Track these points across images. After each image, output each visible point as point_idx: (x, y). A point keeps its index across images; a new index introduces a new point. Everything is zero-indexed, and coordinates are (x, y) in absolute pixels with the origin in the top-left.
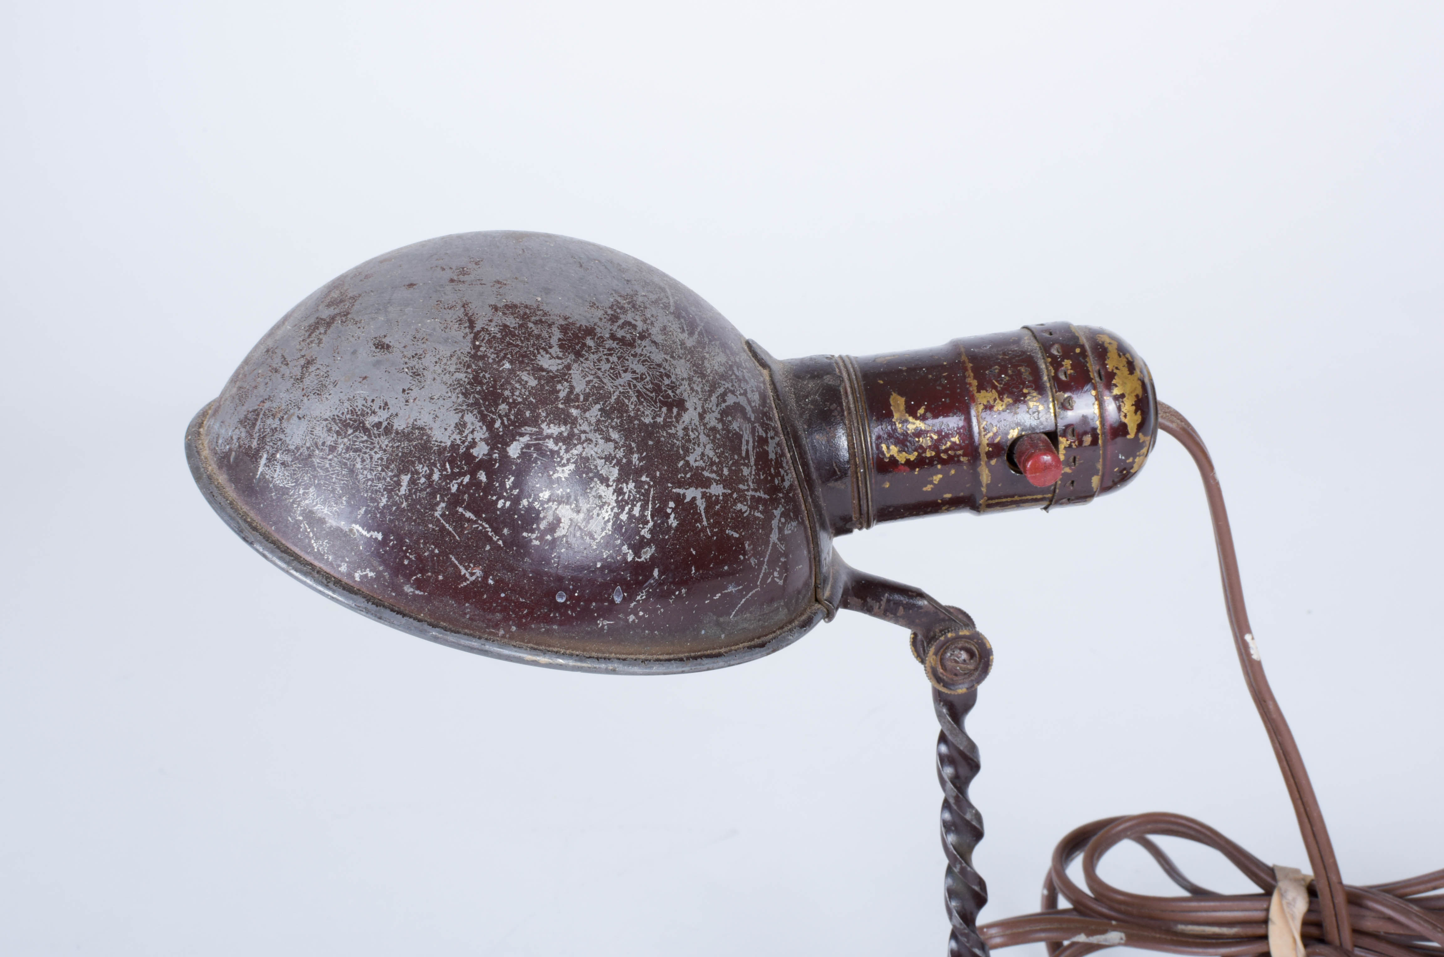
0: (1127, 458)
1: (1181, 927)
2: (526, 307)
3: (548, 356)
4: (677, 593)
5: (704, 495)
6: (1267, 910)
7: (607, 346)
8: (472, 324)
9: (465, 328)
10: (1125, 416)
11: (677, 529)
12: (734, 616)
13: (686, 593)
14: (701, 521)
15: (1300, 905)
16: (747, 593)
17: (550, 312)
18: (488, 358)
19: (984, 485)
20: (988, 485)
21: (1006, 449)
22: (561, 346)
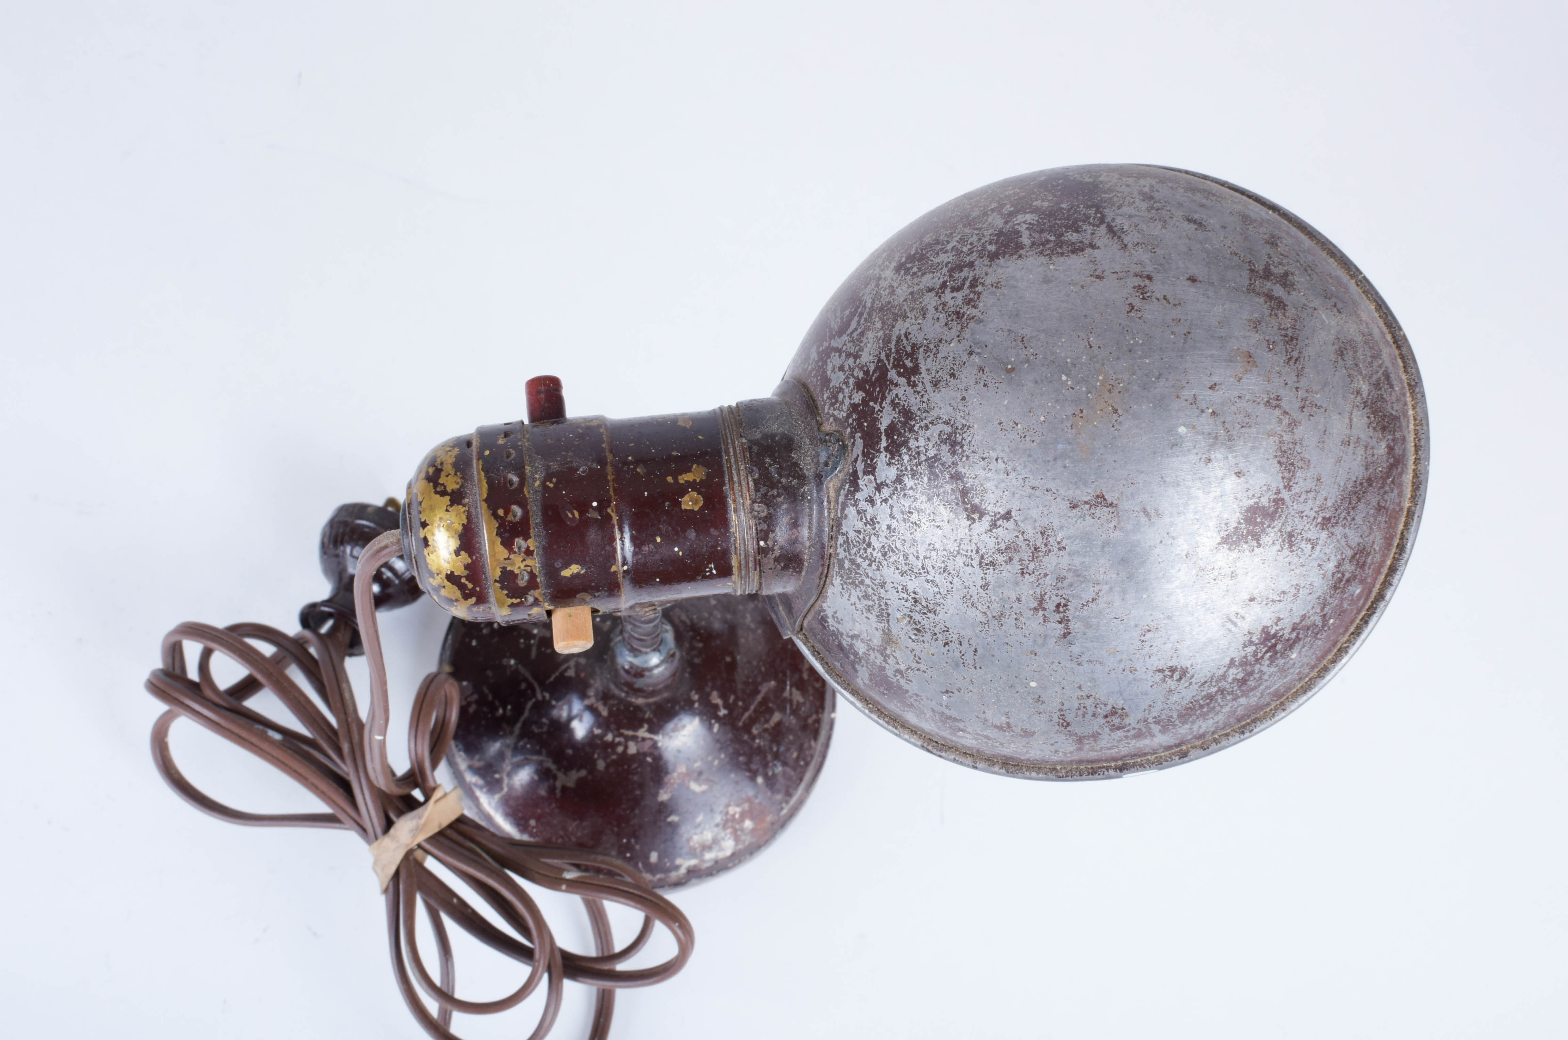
2: (1062, 254)
3: (1028, 222)
7: (975, 253)
8: (1111, 229)
9: (1116, 226)
17: (1036, 256)
18: (1084, 207)
22: (1019, 232)
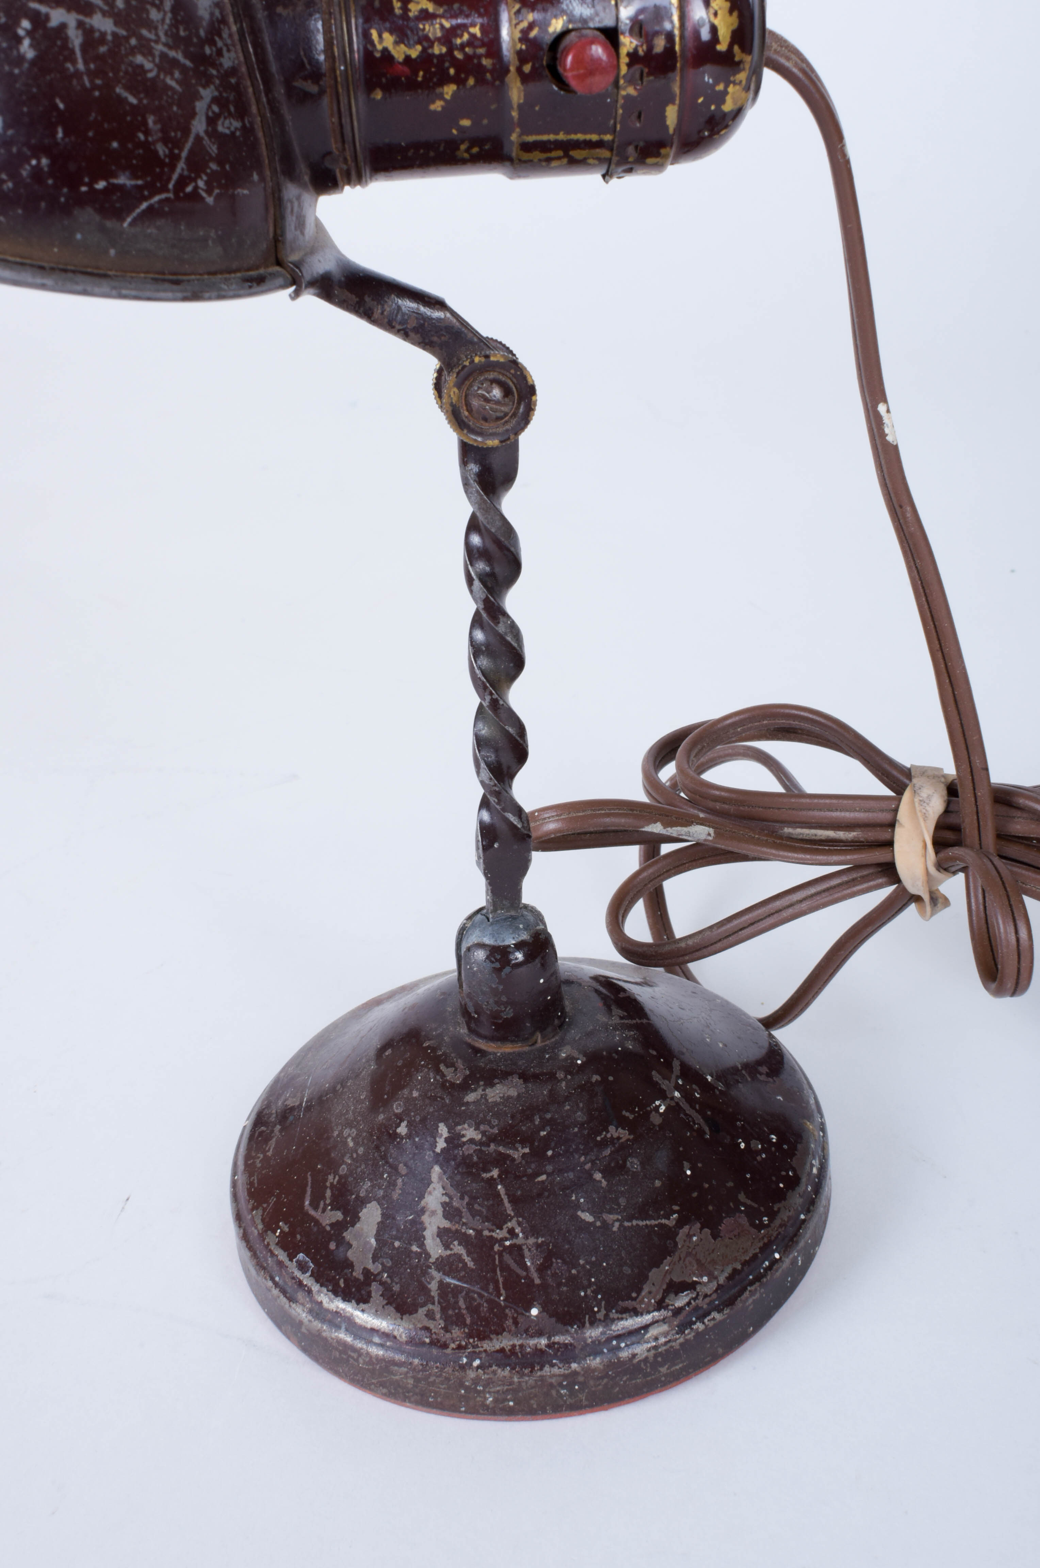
0: (716, 82)
1: (787, 830)
4: (34, 162)
5: (80, 25)
6: (896, 810)
10: (716, 14)
11: (34, 62)
12: (130, 224)
13: (49, 166)
14: (74, 62)
15: (936, 805)
16: (151, 196)
19: (515, 106)
20: (520, 107)
21: (545, 47)
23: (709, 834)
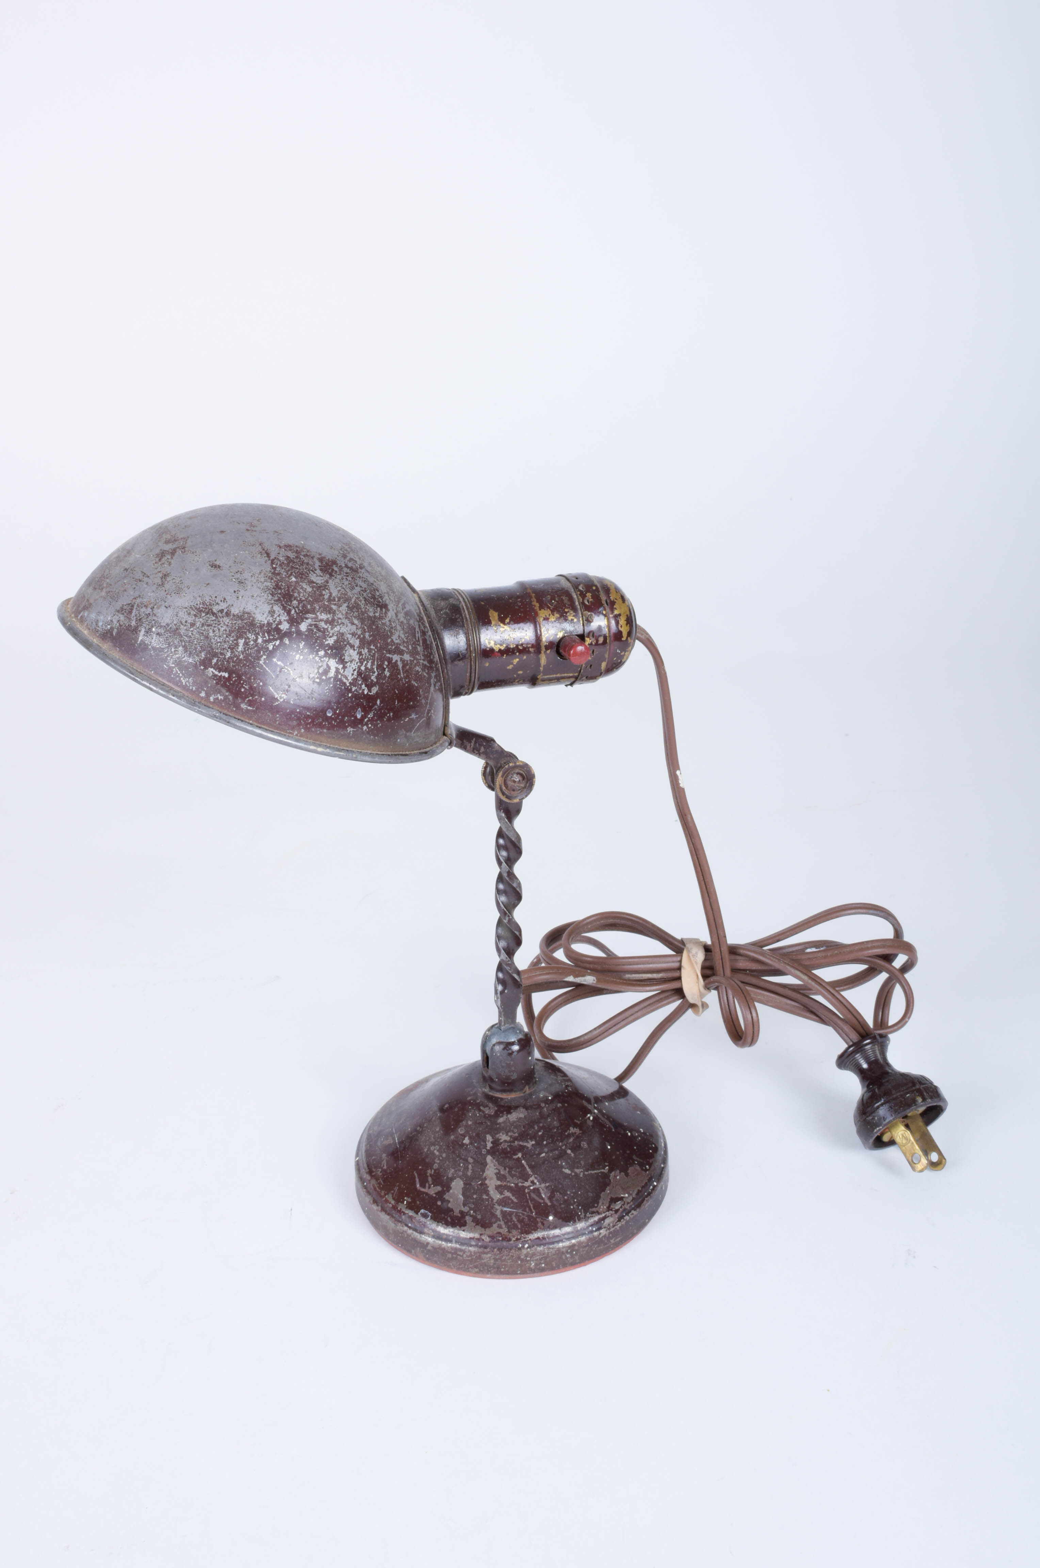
0: (621, 652)
1: (628, 976)
2: (297, 546)
3: (315, 575)
4: (388, 715)
5: (401, 659)
6: (680, 961)
7: (345, 571)
8: (268, 555)
9: (265, 557)
10: (621, 627)
11: (389, 677)
12: (414, 733)
13: (393, 715)
14: (400, 675)
15: (700, 956)
16: (420, 720)
17: (311, 550)
18: (282, 574)
19: (542, 666)
20: (544, 666)
21: (556, 644)
22: (321, 570)
23: (594, 980)
